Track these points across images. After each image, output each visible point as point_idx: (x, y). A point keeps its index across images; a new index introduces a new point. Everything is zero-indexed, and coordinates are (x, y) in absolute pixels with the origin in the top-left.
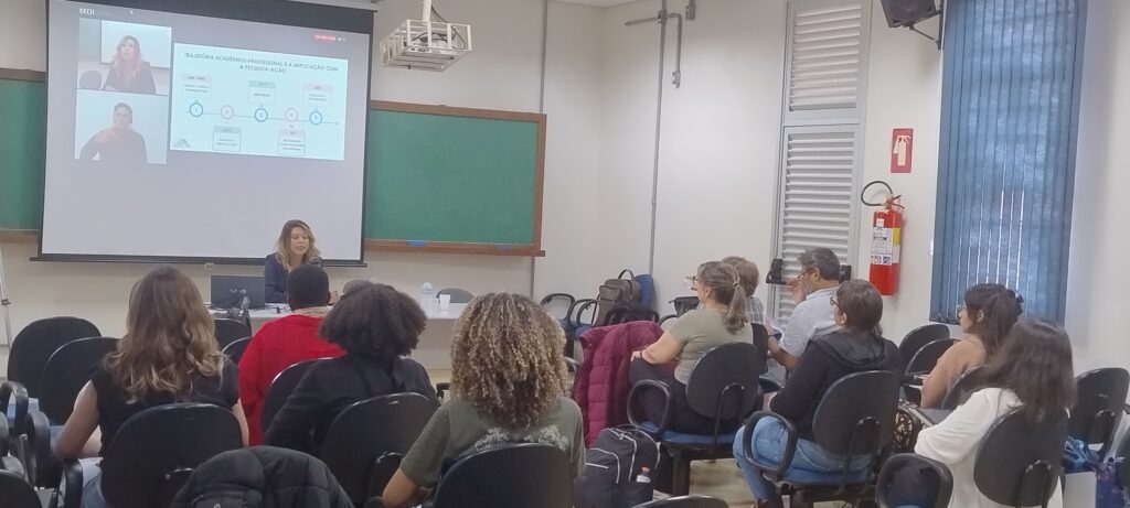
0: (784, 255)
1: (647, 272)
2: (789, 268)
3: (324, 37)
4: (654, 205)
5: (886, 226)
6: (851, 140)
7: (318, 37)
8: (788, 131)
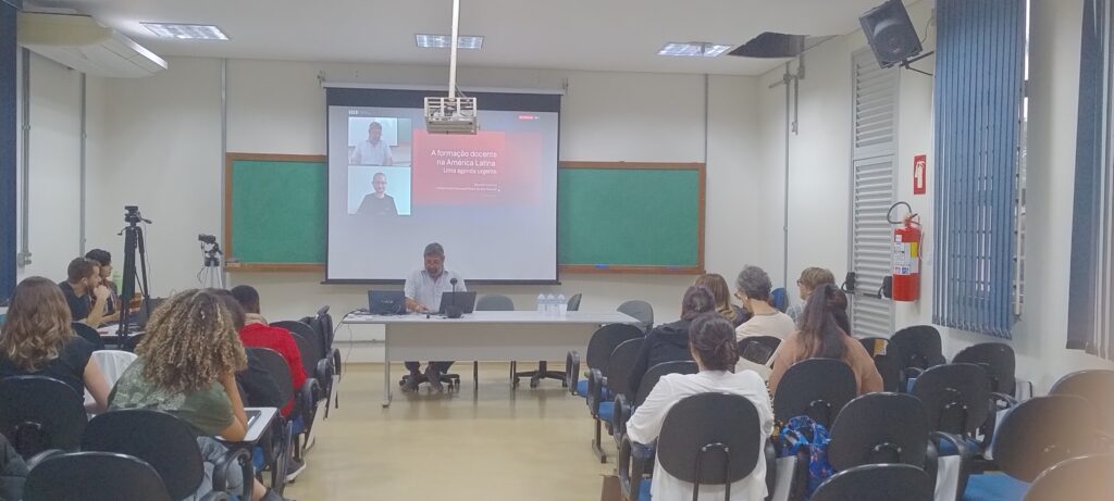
0: (856, 268)
1: (782, 286)
2: (860, 279)
3: (526, 117)
4: (786, 231)
5: (903, 241)
6: (889, 169)
7: (521, 117)
8: (857, 164)
